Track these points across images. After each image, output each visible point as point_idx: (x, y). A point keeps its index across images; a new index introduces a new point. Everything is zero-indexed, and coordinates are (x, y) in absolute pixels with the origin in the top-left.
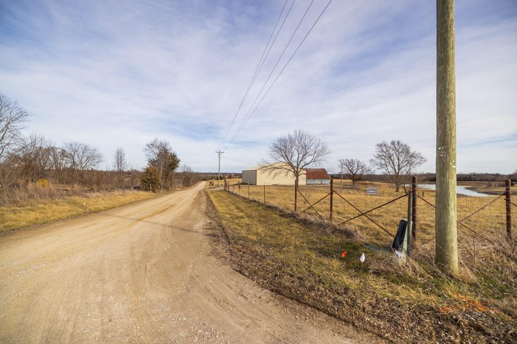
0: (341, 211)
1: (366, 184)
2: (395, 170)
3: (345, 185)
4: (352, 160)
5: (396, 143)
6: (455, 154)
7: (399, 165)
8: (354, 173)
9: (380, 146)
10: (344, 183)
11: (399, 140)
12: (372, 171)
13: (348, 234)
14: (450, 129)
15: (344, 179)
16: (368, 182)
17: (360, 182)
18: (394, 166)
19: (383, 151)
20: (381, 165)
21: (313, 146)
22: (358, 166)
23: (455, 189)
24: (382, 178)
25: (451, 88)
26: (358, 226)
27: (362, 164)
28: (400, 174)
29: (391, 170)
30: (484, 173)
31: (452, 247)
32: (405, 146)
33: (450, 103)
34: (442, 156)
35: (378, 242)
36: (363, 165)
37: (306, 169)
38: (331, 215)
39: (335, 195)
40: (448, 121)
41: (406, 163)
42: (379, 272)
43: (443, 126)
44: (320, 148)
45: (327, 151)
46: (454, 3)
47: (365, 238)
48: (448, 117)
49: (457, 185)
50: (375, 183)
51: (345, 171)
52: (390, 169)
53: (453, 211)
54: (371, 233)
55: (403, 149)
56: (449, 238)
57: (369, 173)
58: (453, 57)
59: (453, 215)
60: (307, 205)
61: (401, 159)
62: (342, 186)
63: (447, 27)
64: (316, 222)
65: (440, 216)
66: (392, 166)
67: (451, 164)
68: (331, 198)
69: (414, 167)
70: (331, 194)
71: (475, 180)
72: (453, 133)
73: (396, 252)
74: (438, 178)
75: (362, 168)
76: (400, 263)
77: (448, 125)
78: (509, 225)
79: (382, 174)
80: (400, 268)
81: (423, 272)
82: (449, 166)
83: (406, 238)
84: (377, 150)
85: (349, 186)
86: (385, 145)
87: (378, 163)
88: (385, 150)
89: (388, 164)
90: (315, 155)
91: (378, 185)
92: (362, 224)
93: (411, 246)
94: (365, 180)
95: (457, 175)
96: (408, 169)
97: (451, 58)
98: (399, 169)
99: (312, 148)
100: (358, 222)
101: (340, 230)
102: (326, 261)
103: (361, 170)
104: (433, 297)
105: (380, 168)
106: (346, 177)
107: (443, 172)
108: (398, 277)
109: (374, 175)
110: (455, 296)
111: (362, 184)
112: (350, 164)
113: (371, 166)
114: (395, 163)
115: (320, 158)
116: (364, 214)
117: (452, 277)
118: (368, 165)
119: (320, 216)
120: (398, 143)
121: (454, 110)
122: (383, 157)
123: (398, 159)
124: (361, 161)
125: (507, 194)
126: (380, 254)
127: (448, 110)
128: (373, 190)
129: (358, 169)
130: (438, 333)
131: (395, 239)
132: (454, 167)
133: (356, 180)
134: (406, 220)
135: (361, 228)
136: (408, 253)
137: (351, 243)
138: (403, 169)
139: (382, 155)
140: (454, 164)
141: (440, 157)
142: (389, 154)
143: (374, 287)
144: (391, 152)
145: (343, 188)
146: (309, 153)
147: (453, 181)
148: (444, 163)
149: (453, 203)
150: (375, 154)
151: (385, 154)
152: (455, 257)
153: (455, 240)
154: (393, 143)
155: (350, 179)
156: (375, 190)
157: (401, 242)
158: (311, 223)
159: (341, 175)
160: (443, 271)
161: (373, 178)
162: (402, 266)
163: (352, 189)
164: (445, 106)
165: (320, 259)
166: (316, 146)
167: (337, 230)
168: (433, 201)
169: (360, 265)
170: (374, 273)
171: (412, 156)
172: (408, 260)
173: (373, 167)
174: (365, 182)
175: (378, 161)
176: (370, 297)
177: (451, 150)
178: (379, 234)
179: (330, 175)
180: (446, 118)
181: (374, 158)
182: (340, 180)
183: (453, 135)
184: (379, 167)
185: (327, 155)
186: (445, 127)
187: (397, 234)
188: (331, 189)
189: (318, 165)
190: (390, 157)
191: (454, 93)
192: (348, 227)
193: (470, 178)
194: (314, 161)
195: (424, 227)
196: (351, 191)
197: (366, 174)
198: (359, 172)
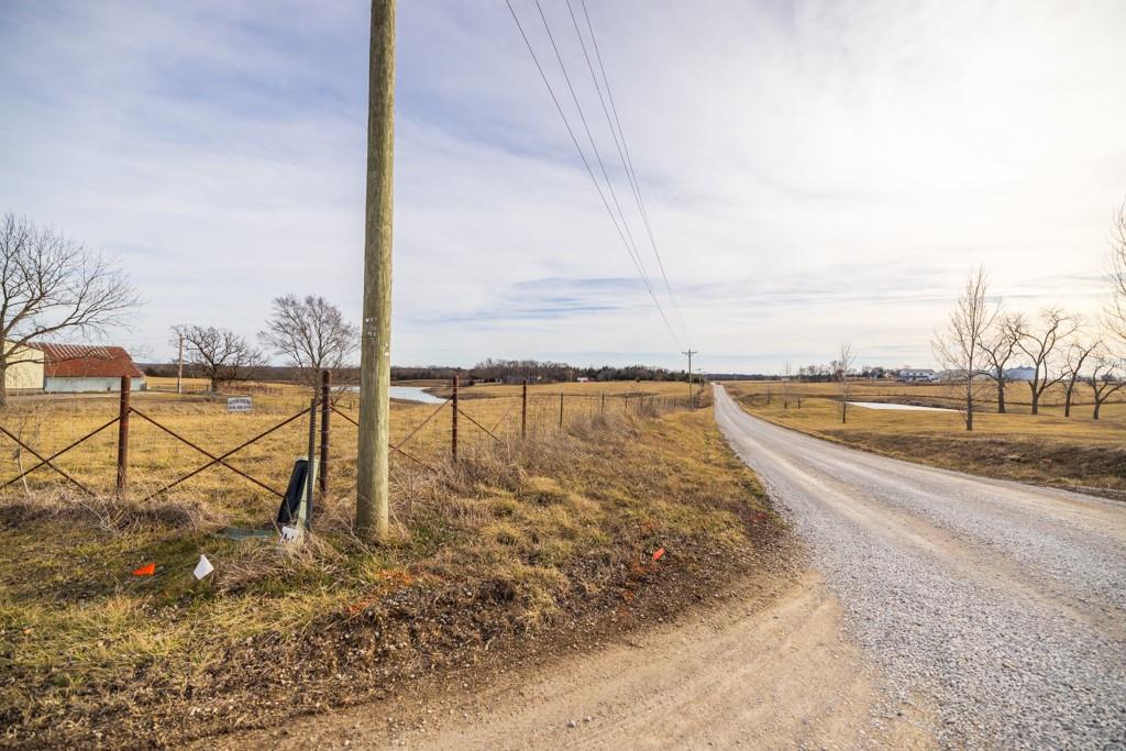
0: (162, 461)
1: (248, 388)
2: (313, 357)
3: (189, 393)
4: (212, 329)
5: (317, 302)
6: (390, 332)
7: (320, 348)
8: (216, 362)
9: (283, 303)
10: (185, 387)
11: (323, 296)
12: (263, 359)
13: (173, 517)
14: (384, 288)
15: (186, 375)
16: (253, 383)
17: (233, 384)
18: (310, 347)
19: (289, 316)
20: (284, 345)
21: (76, 276)
22: (228, 346)
23: (388, 391)
24: (284, 375)
25: (387, 217)
26: (204, 492)
27: (239, 341)
28: (321, 366)
29: (304, 359)
30: (445, 366)
31: (380, 494)
32: (333, 309)
33: (385, 242)
34: (370, 333)
35: (250, 520)
36: (243, 342)
37: (44, 347)
38: (119, 479)
39: (133, 422)
40: (380, 273)
41: (334, 344)
42: (242, 585)
43: (373, 281)
44: (103, 285)
45: (130, 299)
46: (395, 70)
47: (220, 516)
48: (381, 267)
49: (392, 385)
50: (269, 385)
51: (191, 356)
52: (303, 355)
53: (383, 431)
54: (240, 500)
55: (329, 317)
56: (376, 478)
57: (257, 362)
58: (391, 164)
59: (384, 436)
60: (28, 460)
61: (326, 336)
62: (180, 396)
63: (383, 105)
64: (61, 506)
65: (365, 441)
66: (308, 349)
67: (383, 349)
68: (123, 430)
69: (347, 353)
70: (123, 418)
71: (434, 378)
72: (387, 295)
73: (285, 529)
74: (364, 376)
75: (239, 349)
76: (291, 550)
77: (380, 281)
78: (454, 442)
79: (284, 365)
80: (289, 562)
81: (331, 552)
82: (380, 353)
83: (304, 497)
84: (276, 312)
85: (202, 393)
86: (293, 302)
87: (277, 342)
88: (292, 313)
89: (298, 344)
90: (84, 306)
91: (276, 389)
92: (217, 485)
93: (315, 510)
94: (245, 380)
95: (392, 369)
96: (337, 355)
97: (388, 164)
98: (321, 357)
99: (70, 281)
100: (210, 480)
101: (149, 514)
102: (81, 613)
103: (235, 355)
104: (343, 595)
105: (281, 353)
106: (191, 371)
107: (371, 363)
108: (284, 580)
109: (267, 367)
110: (377, 577)
111: (237, 388)
112: (205, 339)
113: (261, 348)
114: (313, 343)
115: (101, 316)
116: (219, 460)
117: (377, 545)
118: (253, 344)
119: (82, 488)
120: (320, 302)
121: (390, 255)
122: (289, 330)
123: (320, 336)
124: (235, 334)
125: (454, 397)
126: (248, 544)
127: (381, 254)
128: (244, 401)
129: (228, 352)
130: (341, 654)
131: (284, 503)
132: (387, 354)
133: (222, 379)
134: (307, 459)
135: (213, 495)
136: (307, 526)
137: (179, 540)
138: (328, 356)
139: (288, 325)
140: (388, 349)
141: (368, 336)
142: (302, 323)
143: (225, 625)
144: (305, 319)
145: (184, 400)
146: (58, 296)
147: (385, 379)
148: (373, 347)
149: (385, 415)
150: (271, 319)
151: (293, 323)
152: (384, 509)
153: (385, 478)
154: (310, 301)
155: (207, 376)
156: (248, 402)
157: (295, 506)
158: (42, 515)
159: (177, 367)
160: (364, 540)
161: (264, 374)
162: (295, 556)
163: (208, 400)
164: (377, 245)
165: (60, 616)
166: (88, 277)
167: (141, 514)
168: (355, 415)
169: (194, 588)
170: (229, 593)
171: (345, 332)
172: (307, 539)
173: (266, 349)
174: (245, 384)
175: (278, 336)
176: (210, 654)
177: (383, 325)
178: (256, 499)
179: (140, 365)
180: (377, 268)
181: (269, 331)
182: (174, 381)
183: (387, 299)
184: (278, 349)
185: (128, 309)
186: (376, 283)
187: (289, 490)
188: (123, 405)
189: (93, 336)
190: (303, 330)
191: (391, 226)
192: (174, 499)
193: (429, 374)
194: (77, 322)
195: (348, 466)
196: (206, 408)
197: (248, 364)
198: (230, 361)
